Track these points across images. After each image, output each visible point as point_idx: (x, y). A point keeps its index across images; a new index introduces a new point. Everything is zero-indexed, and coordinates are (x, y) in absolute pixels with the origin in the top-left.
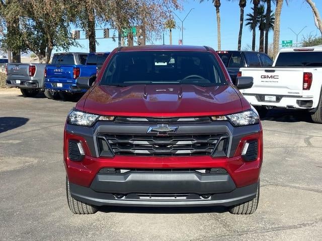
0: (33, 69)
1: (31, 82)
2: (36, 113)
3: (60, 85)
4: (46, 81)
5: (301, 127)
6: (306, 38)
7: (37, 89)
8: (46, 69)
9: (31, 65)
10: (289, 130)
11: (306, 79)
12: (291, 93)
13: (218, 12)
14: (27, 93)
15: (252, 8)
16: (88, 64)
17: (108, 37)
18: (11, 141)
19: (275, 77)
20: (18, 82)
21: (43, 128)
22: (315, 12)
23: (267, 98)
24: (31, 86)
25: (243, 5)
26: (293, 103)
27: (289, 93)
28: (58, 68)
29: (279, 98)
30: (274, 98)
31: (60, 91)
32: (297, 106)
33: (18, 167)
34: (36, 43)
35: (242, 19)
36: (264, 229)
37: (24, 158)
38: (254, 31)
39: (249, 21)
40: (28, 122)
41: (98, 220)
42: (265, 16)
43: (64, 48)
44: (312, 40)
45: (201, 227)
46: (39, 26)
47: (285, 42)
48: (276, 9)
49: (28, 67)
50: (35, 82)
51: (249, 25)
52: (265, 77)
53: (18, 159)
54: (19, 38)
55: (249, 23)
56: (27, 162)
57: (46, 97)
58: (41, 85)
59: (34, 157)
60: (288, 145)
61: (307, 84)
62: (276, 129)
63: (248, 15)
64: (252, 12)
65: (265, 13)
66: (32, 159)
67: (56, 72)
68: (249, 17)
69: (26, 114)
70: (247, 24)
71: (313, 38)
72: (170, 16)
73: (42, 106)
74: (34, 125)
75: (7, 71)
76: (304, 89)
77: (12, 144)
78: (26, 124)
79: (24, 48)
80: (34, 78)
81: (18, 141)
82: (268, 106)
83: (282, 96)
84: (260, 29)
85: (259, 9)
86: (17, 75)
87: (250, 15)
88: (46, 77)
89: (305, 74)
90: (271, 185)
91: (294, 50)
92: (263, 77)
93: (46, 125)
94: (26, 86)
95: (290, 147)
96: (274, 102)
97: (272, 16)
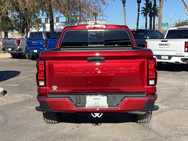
0: (19, 42)
1: (17, 49)
2: (24, 68)
3: (35, 51)
4: (27, 48)
5: (183, 75)
6: (177, 21)
7: (21, 53)
8: (27, 42)
9: (18, 39)
10: (177, 76)
11: (186, 45)
12: (177, 54)
13: (124, 6)
14: (14, 56)
15: (145, 4)
16: (51, 38)
17: (59, 22)
18: (13, 85)
19: (168, 45)
20: (10, 49)
21: (30, 77)
22: (185, 5)
23: (162, 57)
24: (18, 52)
25: (139, 2)
26: (179, 60)
27: (176, 54)
28: (35, 41)
29: (170, 57)
30: (167, 58)
31: (36, 54)
32: (181, 62)
33: (22, 100)
34: (19, 26)
35: (139, 11)
36: (179, 134)
37: (24, 95)
38: (146, 17)
39: (143, 12)
40: (20, 73)
41: (79, 130)
42: (152, 9)
43: (36, 29)
44: (181, 22)
45: (142, 134)
46: (21, 16)
47: (164, 24)
48: (160, 4)
49: (16, 41)
50: (20, 50)
51: (143, 14)
52: (162, 45)
53: (20, 95)
54: (10, 23)
55: (143, 13)
56: (26, 97)
57: (26, 58)
58: (24, 51)
59: (30, 94)
60: (179, 85)
61: (187, 49)
62: (169, 76)
63: (142, 8)
64: (145, 6)
65: (152, 7)
66: (29, 95)
67: (33, 43)
68: (143, 9)
69: (17, 69)
70: (142, 14)
71: (181, 21)
72: (100, 9)
73: (25, 64)
74: (23, 75)
75: (3, 43)
76: (185, 52)
77: (14, 87)
78: (20, 75)
79: (12, 29)
80: (19, 47)
81: (17, 85)
82: (163, 62)
83: (172, 56)
84: (149, 16)
85: (149, 4)
86: (9, 45)
87: (144, 8)
88: (27, 46)
89: (186, 42)
90: (175, 109)
91: (177, 28)
92: (160, 45)
93: (31, 75)
94: (15, 52)
95: (181, 86)
96: (167, 59)
97: (157, 8)
